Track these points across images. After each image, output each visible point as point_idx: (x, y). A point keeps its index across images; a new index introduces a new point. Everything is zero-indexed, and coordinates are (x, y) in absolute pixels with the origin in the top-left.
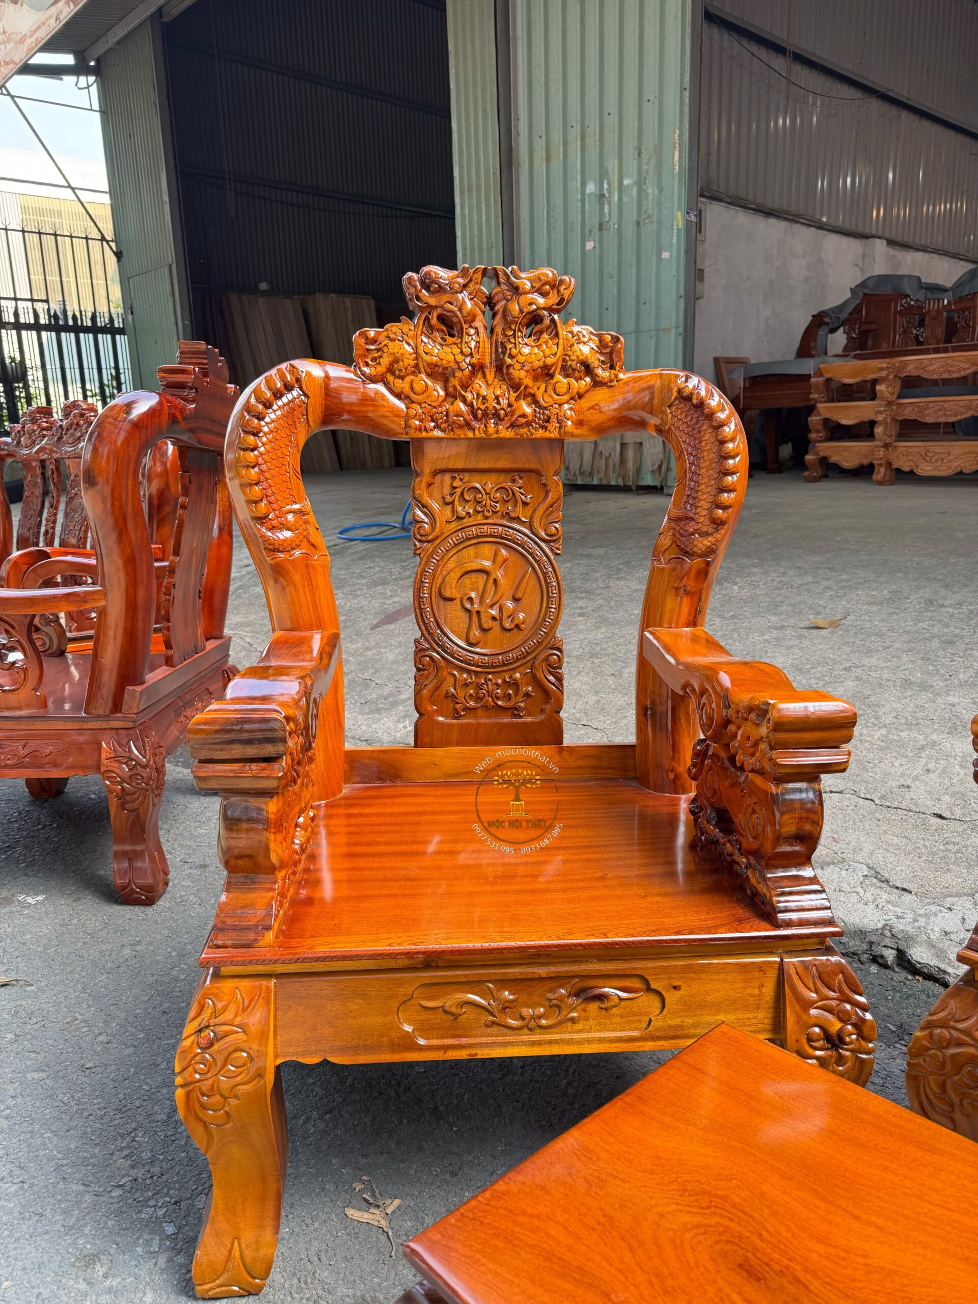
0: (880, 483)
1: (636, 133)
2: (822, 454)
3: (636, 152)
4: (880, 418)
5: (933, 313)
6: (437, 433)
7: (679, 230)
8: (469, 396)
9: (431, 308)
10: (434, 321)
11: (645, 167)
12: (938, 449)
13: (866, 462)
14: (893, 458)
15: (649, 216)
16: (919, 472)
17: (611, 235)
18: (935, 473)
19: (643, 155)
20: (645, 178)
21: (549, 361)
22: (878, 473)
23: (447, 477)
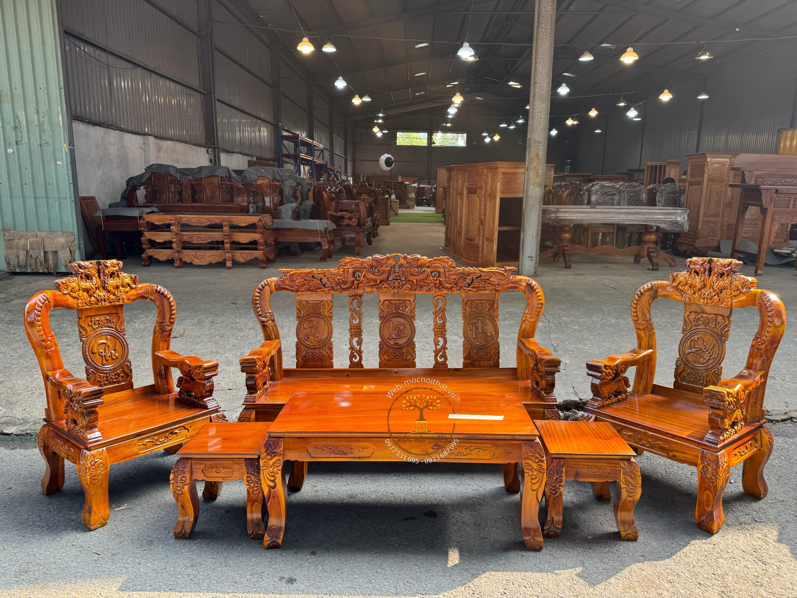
0: (178, 267)
1: (34, 102)
2: (149, 254)
3: (36, 111)
4: (174, 240)
5: (185, 184)
6: (88, 307)
7: (66, 153)
8: (95, 295)
9: (82, 273)
10: (84, 277)
11: (42, 119)
12: (200, 254)
13: (170, 258)
14: (182, 257)
15: (47, 143)
16: (194, 263)
17: (24, 148)
18: (201, 264)
19: (40, 112)
20: (43, 125)
21: (118, 284)
22: (177, 263)
23: (89, 318)
